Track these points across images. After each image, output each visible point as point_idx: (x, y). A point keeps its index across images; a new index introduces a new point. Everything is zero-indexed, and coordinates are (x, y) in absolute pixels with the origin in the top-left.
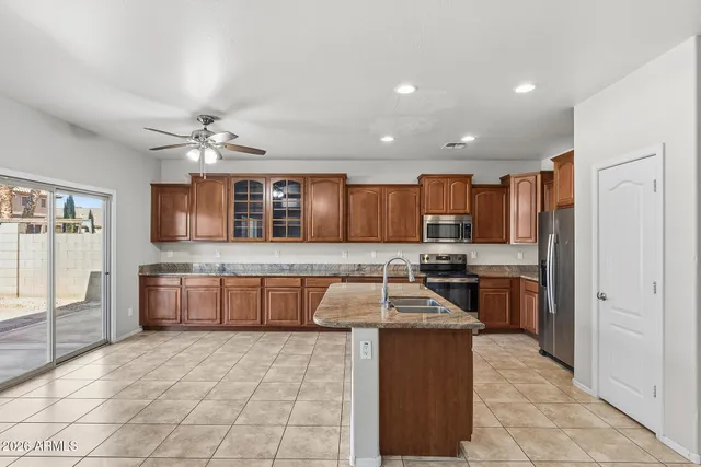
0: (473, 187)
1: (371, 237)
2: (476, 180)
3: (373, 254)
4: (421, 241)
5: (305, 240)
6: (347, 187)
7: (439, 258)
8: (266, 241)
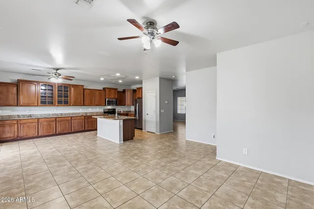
0: (118, 91)
1: (91, 104)
2: (118, 90)
3: (90, 109)
4: (105, 105)
5: (70, 105)
6: (84, 89)
7: (109, 110)
8: (54, 106)
